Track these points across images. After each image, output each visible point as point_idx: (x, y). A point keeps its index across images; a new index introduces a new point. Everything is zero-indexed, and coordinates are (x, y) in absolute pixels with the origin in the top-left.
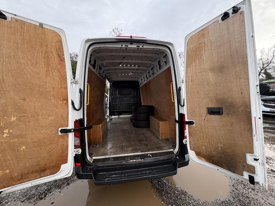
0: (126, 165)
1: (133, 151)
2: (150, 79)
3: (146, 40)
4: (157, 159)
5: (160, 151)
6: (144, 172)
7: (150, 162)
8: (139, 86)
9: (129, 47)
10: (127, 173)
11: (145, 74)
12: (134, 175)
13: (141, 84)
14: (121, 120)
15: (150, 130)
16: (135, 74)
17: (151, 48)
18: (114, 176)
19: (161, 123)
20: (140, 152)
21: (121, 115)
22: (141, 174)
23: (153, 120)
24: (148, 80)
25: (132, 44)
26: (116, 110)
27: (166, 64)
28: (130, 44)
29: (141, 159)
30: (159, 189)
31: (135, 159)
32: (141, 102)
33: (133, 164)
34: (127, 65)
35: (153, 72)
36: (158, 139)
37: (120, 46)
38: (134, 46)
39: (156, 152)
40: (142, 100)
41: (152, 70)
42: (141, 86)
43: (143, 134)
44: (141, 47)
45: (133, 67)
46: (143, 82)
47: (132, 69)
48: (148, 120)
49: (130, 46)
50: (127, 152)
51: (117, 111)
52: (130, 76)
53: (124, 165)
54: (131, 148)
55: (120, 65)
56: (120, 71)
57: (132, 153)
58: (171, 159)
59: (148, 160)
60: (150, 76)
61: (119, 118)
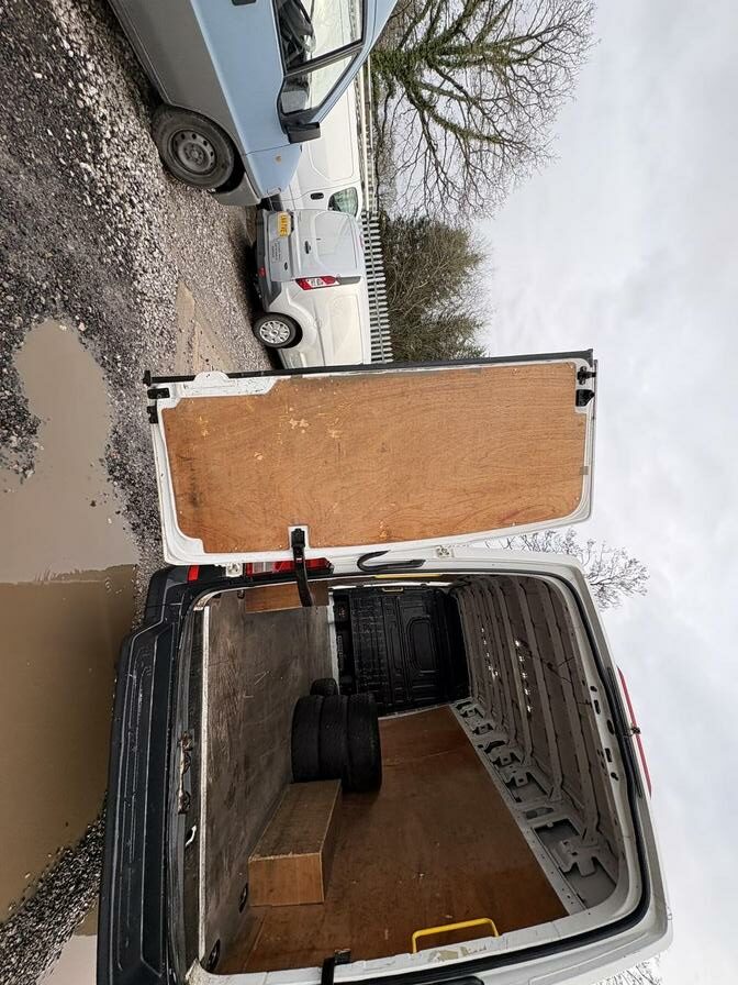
0: (170, 737)
1: (215, 747)
2: (486, 761)
3: (641, 795)
4: (176, 878)
5: (202, 884)
6: (133, 824)
7: (166, 845)
8: (453, 700)
9: (596, 714)
10: (142, 746)
11: (502, 737)
12: (130, 780)
13: (459, 707)
14: (318, 633)
15: (283, 787)
16: (497, 691)
17: (615, 812)
18: (140, 700)
20: (208, 784)
21: (337, 630)
24: (480, 752)
25: (611, 731)
26: (353, 612)
27: (564, 874)
28: (609, 722)
29: (183, 799)
30: (51, 887)
31: (185, 771)
32: (391, 711)
33: (168, 767)
34: (523, 667)
35: (518, 784)
36: (249, 853)
37: (590, 682)
38: (605, 740)
39: (202, 861)
40: (397, 715)
41: (525, 778)
42: (453, 707)
43: (270, 761)
44: (611, 767)
45: (524, 692)
46: (471, 718)
47: (510, 672)
48: (323, 772)
49: (600, 720)
50: (213, 724)
51: (353, 618)
52: (484, 668)
53: (170, 732)
54: (224, 734)
55: (519, 640)
56: (497, 634)
57: (209, 747)
58: (164, 953)
59: (176, 826)
60: (498, 762)
61: (327, 625)
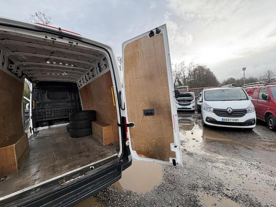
0: (60, 190)
1: (70, 168)
2: (89, 81)
3: (81, 38)
4: (101, 168)
5: (104, 159)
6: (86, 190)
7: (92, 176)
8: (77, 88)
9: (56, 40)
10: (61, 200)
11: (84, 76)
12: (72, 199)
13: (79, 86)
14: (54, 132)
15: (93, 138)
16: (70, 74)
19: (104, 129)
20: (80, 167)
21: (52, 125)
22: (81, 194)
23: (96, 126)
24: (88, 82)
25: (62, 38)
26: (44, 120)
27: (106, 68)
28: (59, 37)
29: (82, 175)
31: (73, 178)
32: (80, 106)
33: (70, 186)
34: (58, 63)
35: (93, 74)
36: (102, 145)
37: (44, 37)
38: (65, 41)
39: (99, 161)
40: (82, 105)
41: (92, 72)
42: (79, 88)
43: (84, 144)
44: (75, 44)
46: (82, 84)
47: (66, 69)
48: (91, 127)
49: (58, 40)
50: (61, 172)
51: (47, 119)
52: (64, 77)
53: (57, 191)
54: (67, 166)
55: (46, 61)
56: (46, 69)
57: (68, 171)
59: (90, 173)
60: (90, 78)
61: (50, 129)
